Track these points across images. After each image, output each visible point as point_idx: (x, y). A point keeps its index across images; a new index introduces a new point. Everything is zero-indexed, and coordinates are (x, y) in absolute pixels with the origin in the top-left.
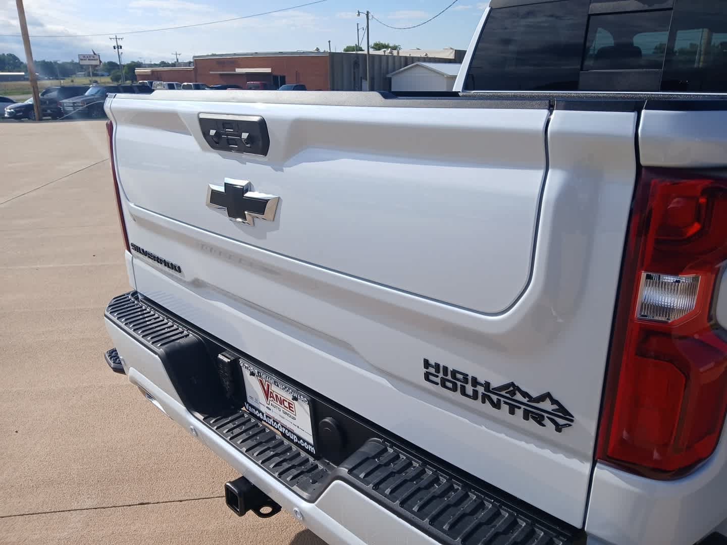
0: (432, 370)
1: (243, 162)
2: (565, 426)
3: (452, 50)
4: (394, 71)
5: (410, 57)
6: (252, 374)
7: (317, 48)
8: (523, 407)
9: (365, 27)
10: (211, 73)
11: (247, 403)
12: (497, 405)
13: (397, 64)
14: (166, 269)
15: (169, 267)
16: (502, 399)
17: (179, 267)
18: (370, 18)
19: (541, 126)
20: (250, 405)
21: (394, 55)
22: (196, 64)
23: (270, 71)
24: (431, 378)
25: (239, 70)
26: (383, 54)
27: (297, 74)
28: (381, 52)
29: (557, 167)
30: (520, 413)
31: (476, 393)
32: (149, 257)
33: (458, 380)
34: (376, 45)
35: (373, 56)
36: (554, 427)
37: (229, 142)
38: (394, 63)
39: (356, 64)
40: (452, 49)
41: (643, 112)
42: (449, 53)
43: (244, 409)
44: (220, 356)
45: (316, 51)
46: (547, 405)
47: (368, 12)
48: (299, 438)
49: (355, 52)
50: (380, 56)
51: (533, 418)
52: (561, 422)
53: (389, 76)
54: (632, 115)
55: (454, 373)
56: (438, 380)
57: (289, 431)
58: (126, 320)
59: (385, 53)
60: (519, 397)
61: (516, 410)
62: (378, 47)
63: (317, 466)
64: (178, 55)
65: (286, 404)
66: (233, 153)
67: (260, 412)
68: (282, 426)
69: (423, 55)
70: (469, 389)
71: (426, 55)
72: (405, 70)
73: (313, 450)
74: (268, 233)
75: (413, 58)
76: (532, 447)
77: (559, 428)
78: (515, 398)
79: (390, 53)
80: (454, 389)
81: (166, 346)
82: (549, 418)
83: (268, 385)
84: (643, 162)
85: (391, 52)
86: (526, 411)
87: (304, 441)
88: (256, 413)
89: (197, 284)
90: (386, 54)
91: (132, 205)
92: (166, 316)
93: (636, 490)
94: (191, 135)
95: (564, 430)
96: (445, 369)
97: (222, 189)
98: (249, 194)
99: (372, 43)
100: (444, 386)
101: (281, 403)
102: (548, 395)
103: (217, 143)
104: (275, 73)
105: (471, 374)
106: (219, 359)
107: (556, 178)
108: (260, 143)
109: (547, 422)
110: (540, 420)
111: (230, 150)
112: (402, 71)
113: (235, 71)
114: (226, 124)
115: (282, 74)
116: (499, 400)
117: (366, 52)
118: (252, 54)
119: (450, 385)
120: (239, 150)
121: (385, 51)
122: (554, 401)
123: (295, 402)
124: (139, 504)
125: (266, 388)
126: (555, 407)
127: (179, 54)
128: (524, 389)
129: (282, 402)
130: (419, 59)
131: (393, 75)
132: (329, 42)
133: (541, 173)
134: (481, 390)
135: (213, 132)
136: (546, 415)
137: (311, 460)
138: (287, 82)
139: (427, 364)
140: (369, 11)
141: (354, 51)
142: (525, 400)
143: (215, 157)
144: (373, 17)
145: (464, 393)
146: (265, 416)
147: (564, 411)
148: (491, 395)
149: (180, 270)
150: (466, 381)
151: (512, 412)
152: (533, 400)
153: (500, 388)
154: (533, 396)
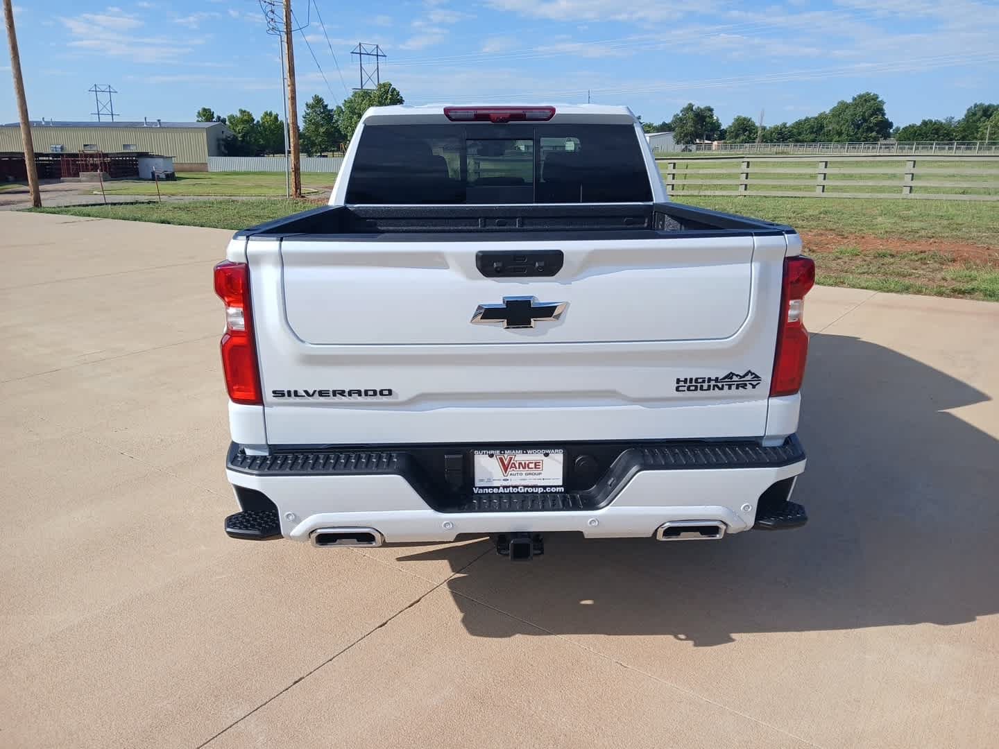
0: (682, 384)
2: (757, 384)
6: (489, 456)
8: (736, 383)
11: (476, 487)
12: (721, 388)
14: (361, 399)
15: (366, 395)
16: (724, 383)
20: (480, 488)
24: (681, 389)
29: (757, 261)
30: (734, 387)
31: (709, 386)
32: (320, 396)
33: (699, 383)
36: (751, 387)
44: (447, 456)
48: (545, 487)
51: (742, 387)
52: (754, 383)
54: (782, 237)
55: (697, 379)
57: (533, 487)
60: (735, 378)
65: (532, 465)
67: (493, 488)
68: (526, 486)
70: (706, 385)
73: (561, 490)
77: (754, 387)
78: (732, 380)
80: (696, 389)
82: (749, 384)
83: (510, 458)
86: (737, 385)
87: (552, 487)
88: (489, 490)
89: (417, 401)
95: (757, 387)
96: (691, 379)
100: (689, 390)
101: (524, 468)
105: (707, 377)
106: (447, 459)
107: (757, 266)
109: (748, 386)
110: (744, 387)
116: (723, 385)
119: (693, 388)
122: (752, 374)
123: (543, 458)
125: (506, 462)
126: (753, 376)
128: (737, 373)
129: (526, 466)
133: (750, 263)
134: (713, 383)
136: (747, 382)
139: (678, 381)
142: (737, 379)
145: (702, 390)
146: (501, 488)
147: (757, 376)
148: (718, 384)
149: (390, 392)
150: (704, 382)
151: (730, 388)
152: (741, 377)
153: (724, 378)
154: (741, 375)
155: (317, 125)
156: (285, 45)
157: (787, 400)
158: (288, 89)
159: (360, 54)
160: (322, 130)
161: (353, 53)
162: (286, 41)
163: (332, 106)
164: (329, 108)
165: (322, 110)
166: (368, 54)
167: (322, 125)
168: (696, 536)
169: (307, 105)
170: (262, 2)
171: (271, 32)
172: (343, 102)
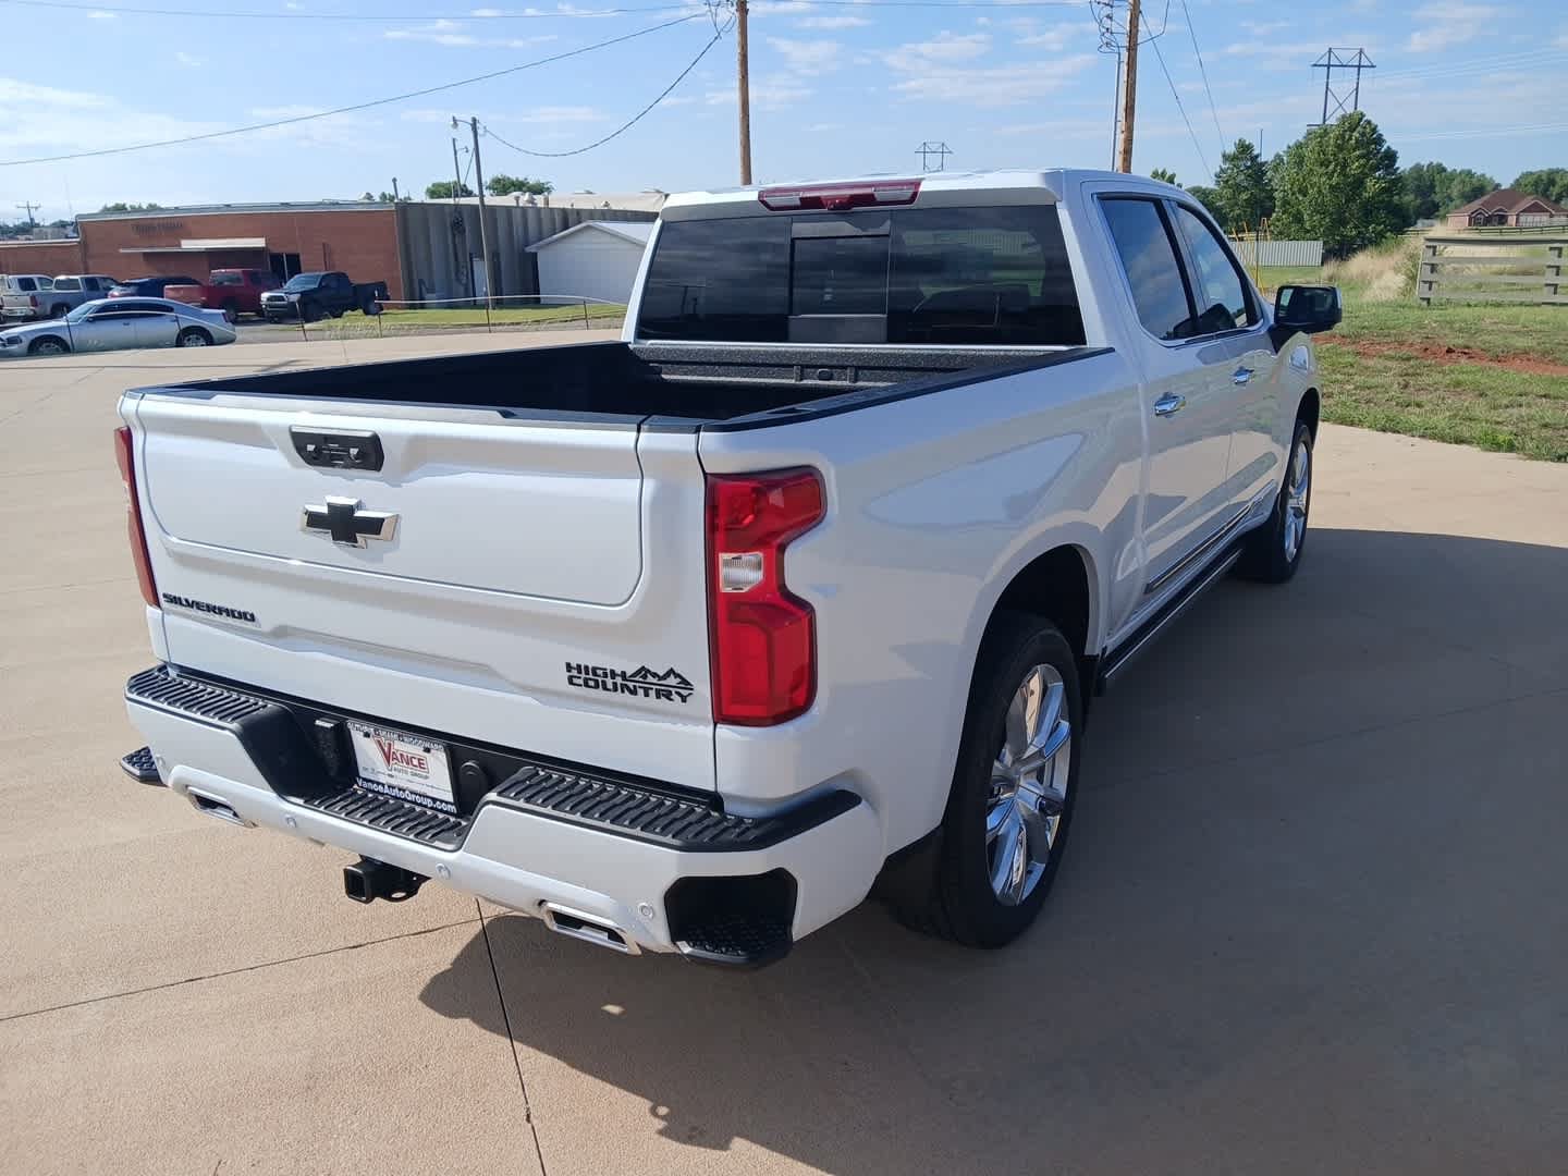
0: (574, 673)
1: (352, 479)
2: (688, 695)
3: (658, 195)
4: (540, 239)
5: (573, 210)
6: (367, 735)
7: (368, 194)
8: (654, 687)
9: (471, 147)
10: (122, 251)
11: (360, 777)
12: (634, 692)
13: (546, 226)
14: (230, 620)
15: (234, 616)
16: (637, 684)
17: (252, 615)
18: (480, 131)
19: (632, 445)
20: (364, 779)
21: (539, 205)
22: (84, 231)
23: (264, 245)
24: (575, 681)
25: (188, 245)
26: (514, 204)
27: (327, 252)
28: (508, 200)
29: (651, 476)
30: (652, 693)
31: (615, 684)
32: (198, 608)
33: (599, 676)
34: (497, 181)
35: (493, 209)
36: (680, 699)
37: (333, 458)
38: (539, 221)
39: (457, 226)
40: (658, 192)
41: (702, 434)
42: (654, 200)
43: (355, 787)
44: (318, 722)
45: (367, 201)
46: (672, 681)
47: (474, 120)
48: (434, 800)
49: (451, 201)
50: (508, 209)
51: (664, 695)
52: (684, 692)
53: (530, 249)
54: (694, 436)
55: (594, 669)
56: (581, 682)
57: (420, 795)
58: (166, 699)
59: (518, 202)
60: (650, 679)
61: (650, 691)
62: (503, 186)
63: (460, 824)
64: (32, 211)
65: (415, 762)
66: (337, 470)
67: (378, 783)
68: (412, 793)
69: (600, 206)
70: (609, 682)
71: (607, 205)
72: (564, 237)
73: (453, 809)
74: (385, 556)
75: (579, 212)
76: (667, 726)
77: (684, 699)
78: (648, 680)
79: (528, 201)
80: (597, 686)
81: (243, 718)
82: (676, 693)
83: (390, 744)
84: (707, 471)
85: (532, 201)
86: (658, 692)
87: (442, 801)
88: (374, 787)
89: (282, 634)
90: (521, 205)
91: (174, 540)
92: (226, 688)
93: (747, 739)
94: (275, 448)
95: (688, 699)
96: (586, 668)
97: (325, 510)
98: (358, 514)
99: (487, 180)
100: (587, 685)
101: (408, 763)
102: (671, 671)
103: (315, 458)
104: (275, 250)
105: (609, 668)
106: (318, 726)
107: (650, 486)
108: (373, 460)
109: (674, 696)
110: (668, 696)
111: (333, 466)
112: (557, 240)
113: (179, 245)
114: (328, 439)
115: (291, 249)
116: (635, 687)
117: (475, 201)
118: (218, 208)
119: (591, 683)
120: (346, 467)
121: (517, 198)
122: (676, 675)
123: (426, 754)
124: (186, 981)
125: (386, 749)
126: (679, 680)
127: (36, 208)
128: (653, 670)
129: (409, 761)
130: (593, 214)
131: (538, 248)
132: (394, 180)
133: (639, 481)
134: (619, 680)
135: (311, 448)
136: (673, 690)
137: (452, 819)
138: (303, 269)
139: (569, 667)
140: (477, 118)
141: (450, 197)
142: (655, 681)
143: (313, 474)
144: (486, 131)
145: (605, 688)
146: (386, 787)
147: (684, 681)
148: (628, 683)
149: (253, 619)
150: (605, 675)
151: (647, 695)
152: (660, 678)
153: (634, 675)
154: (661, 675)
155: (1238, 189)
156: (1124, 68)
157: (747, 734)
158: (1121, 137)
159: (1329, 66)
160: (1244, 196)
161: (1315, 65)
162: (1126, 60)
163: (1267, 156)
164: (1262, 159)
165: (1249, 164)
166: (1342, 66)
167: (1246, 188)
168: (601, 939)
169: (1224, 156)
170: (1095, 4)
171: (1104, 49)
172: (1285, 149)
